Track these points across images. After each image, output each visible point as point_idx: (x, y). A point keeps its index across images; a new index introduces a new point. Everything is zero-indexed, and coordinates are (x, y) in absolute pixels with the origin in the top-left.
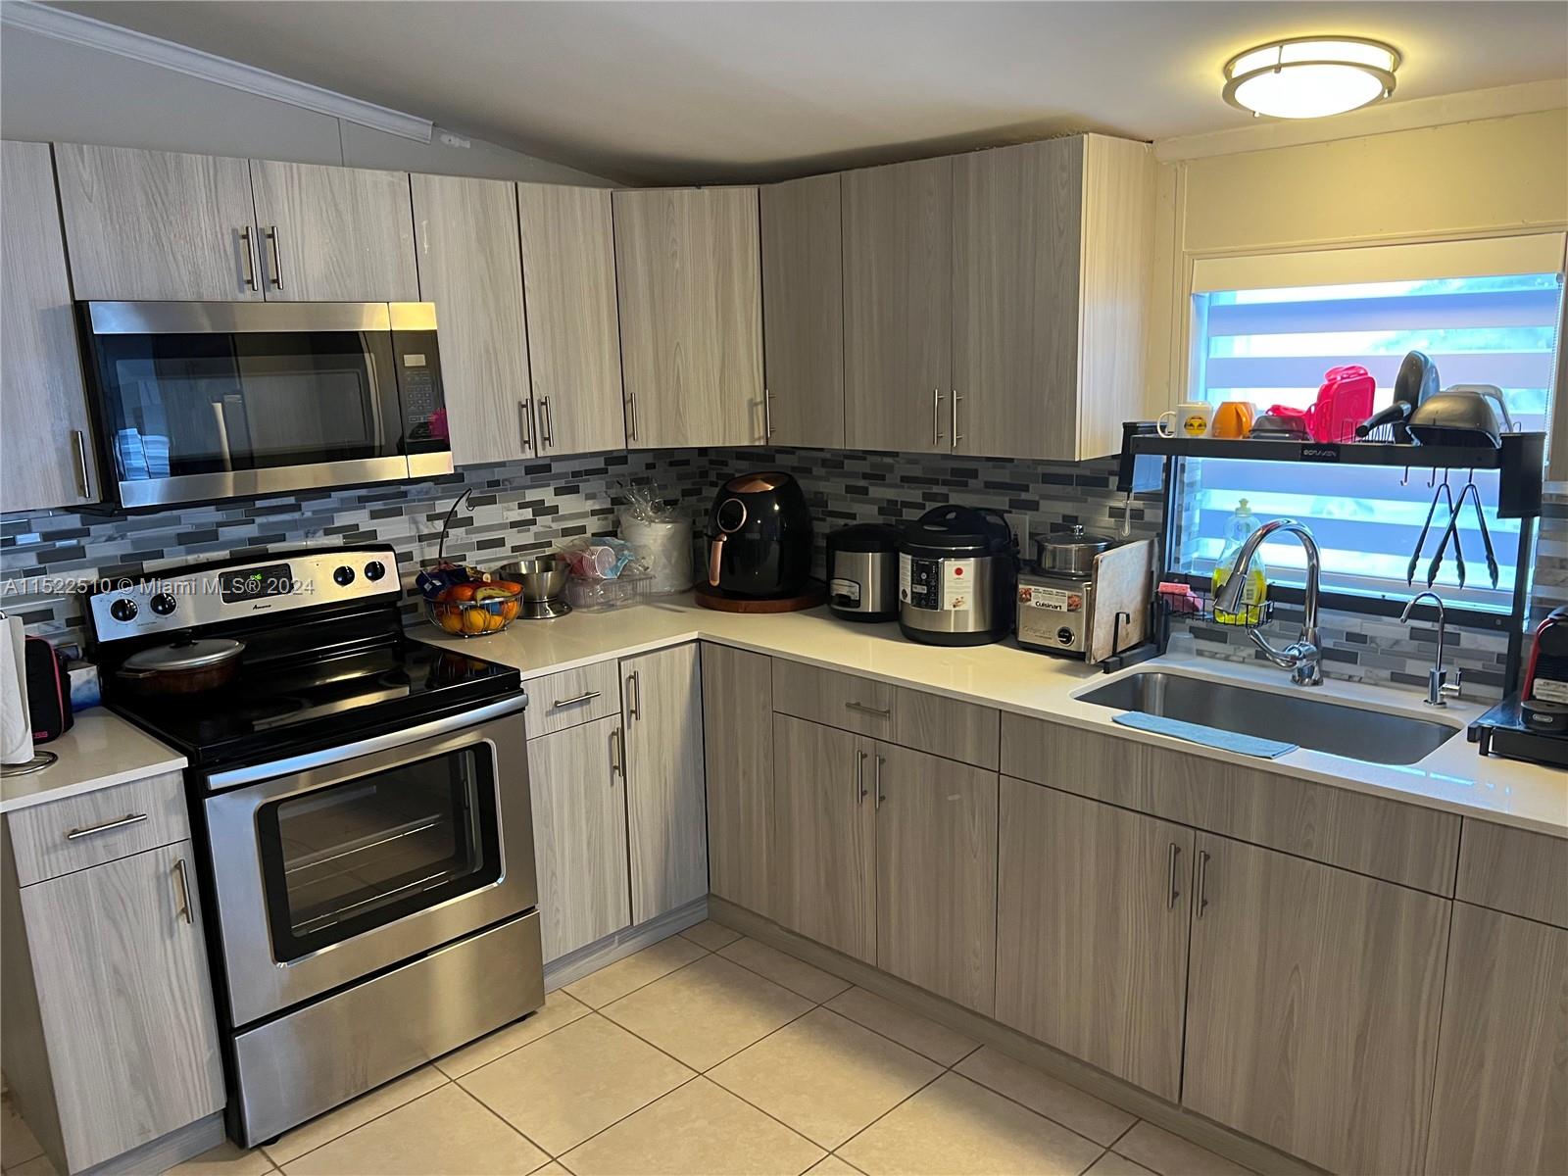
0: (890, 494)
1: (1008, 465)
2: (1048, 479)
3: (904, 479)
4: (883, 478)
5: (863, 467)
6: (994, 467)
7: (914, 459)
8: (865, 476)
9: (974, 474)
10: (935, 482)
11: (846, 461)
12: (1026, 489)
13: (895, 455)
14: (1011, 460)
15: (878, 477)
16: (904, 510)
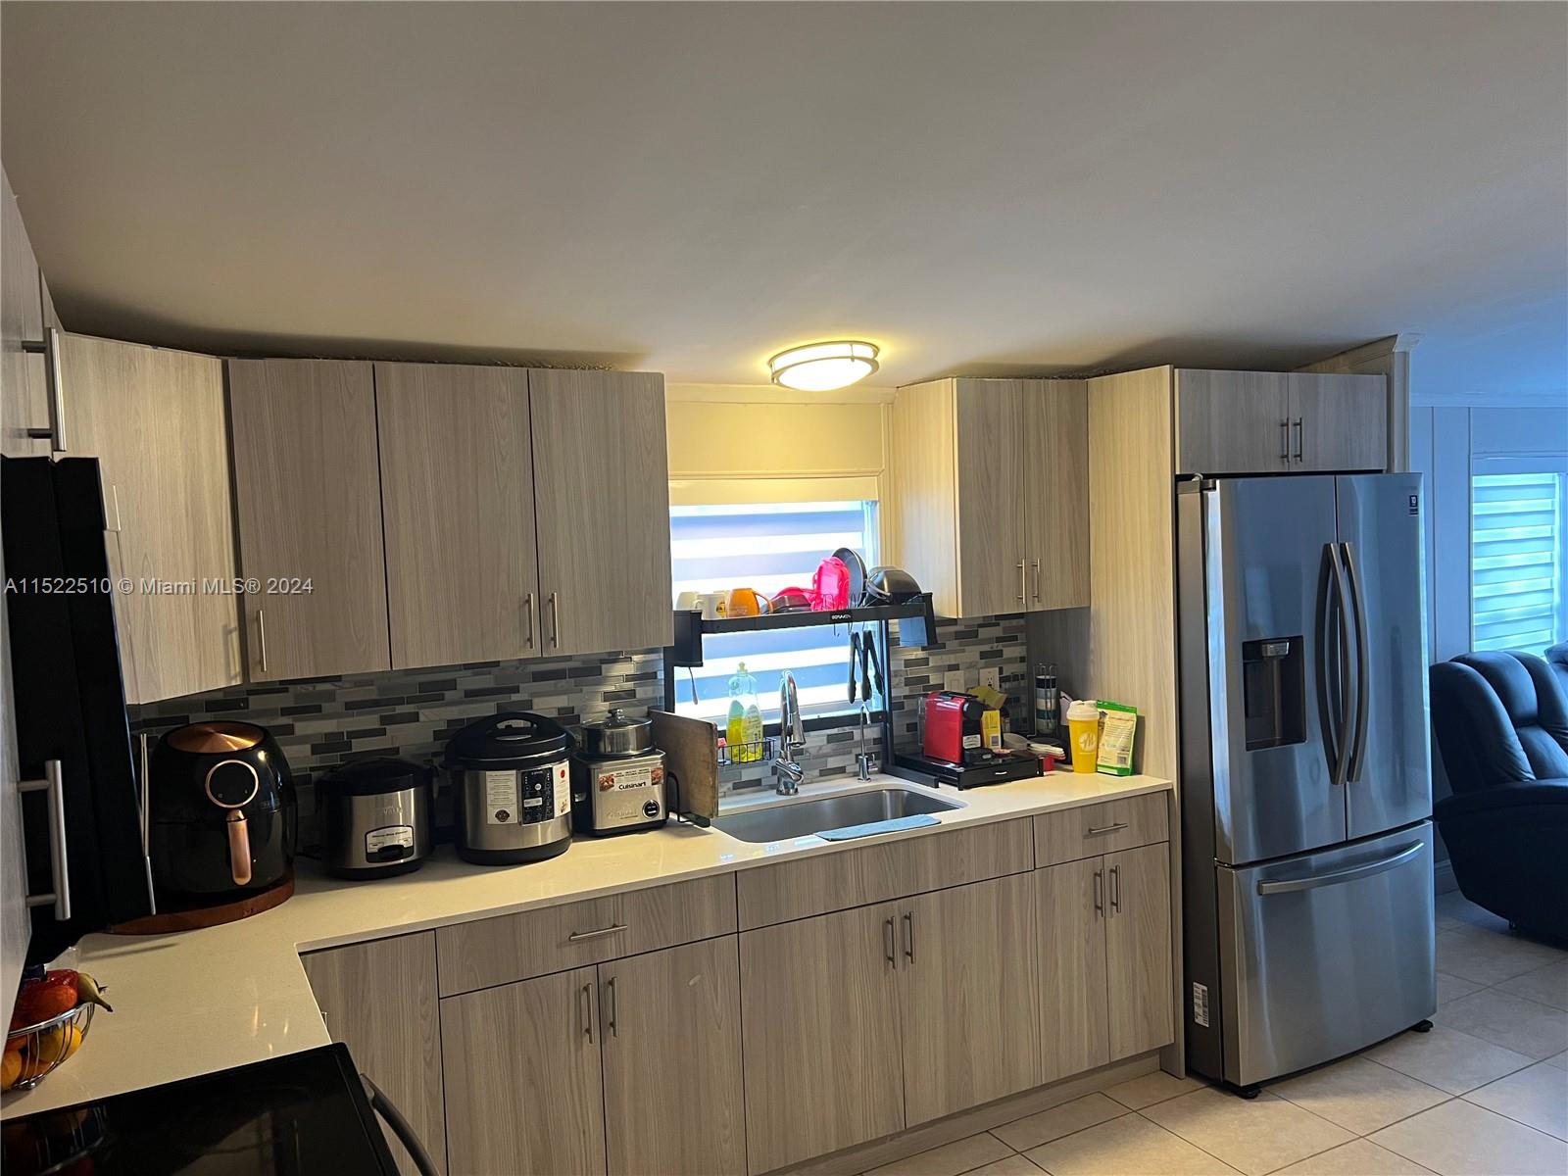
0: (329, 726)
1: (495, 670)
2: (539, 677)
3: (349, 706)
4: (318, 709)
5: (286, 700)
6: (475, 675)
7: (363, 681)
8: (286, 712)
9: (451, 685)
10: (400, 701)
11: (251, 698)
12: (517, 690)
13: (338, 678)
14: (496, 664)
15: (311, 710)
16: (353, 740)
